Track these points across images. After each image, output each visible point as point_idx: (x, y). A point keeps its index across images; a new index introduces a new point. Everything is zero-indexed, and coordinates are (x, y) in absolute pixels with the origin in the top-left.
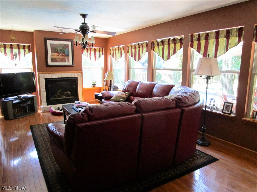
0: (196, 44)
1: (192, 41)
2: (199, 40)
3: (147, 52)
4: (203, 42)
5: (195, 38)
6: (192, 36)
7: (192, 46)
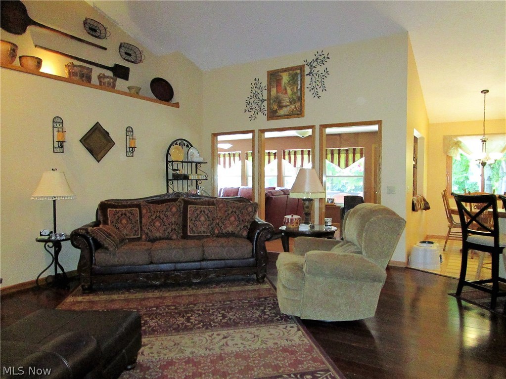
0: (287, 157)
1: (284, 155)
2: (289, 154)
3: (241, 161)
4: (292, 157)
5: (287, 153)
6: (284, 152)
7: (284, 158)
